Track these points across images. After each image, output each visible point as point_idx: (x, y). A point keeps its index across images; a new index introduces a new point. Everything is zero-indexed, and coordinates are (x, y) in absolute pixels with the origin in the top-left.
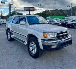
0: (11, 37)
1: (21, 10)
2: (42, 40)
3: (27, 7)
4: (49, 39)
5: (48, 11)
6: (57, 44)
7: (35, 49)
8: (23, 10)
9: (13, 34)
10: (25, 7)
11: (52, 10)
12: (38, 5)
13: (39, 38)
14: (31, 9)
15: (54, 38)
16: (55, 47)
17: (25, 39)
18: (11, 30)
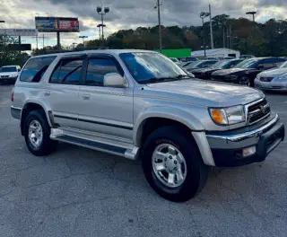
0: (53, 136)
1: (26, 30)
2: (207, 132)
3: (48, 18)
4: (232, 127)
5: (131, 30)
6: (255, 141)
7: (175, 169)
8: (34, 30)
9: (56, 126)
10: (37, 19)
11: (144, 29)
12: (99, 10)
13: (197, 129)
14: (66, 24)
15: (243, 124)
16: (252, 151)
17: (131, 138)
18: (50, 112)
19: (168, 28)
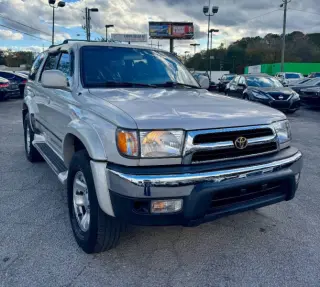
0: (33, 143)
10: (151, 24)
19: (309, 35)
